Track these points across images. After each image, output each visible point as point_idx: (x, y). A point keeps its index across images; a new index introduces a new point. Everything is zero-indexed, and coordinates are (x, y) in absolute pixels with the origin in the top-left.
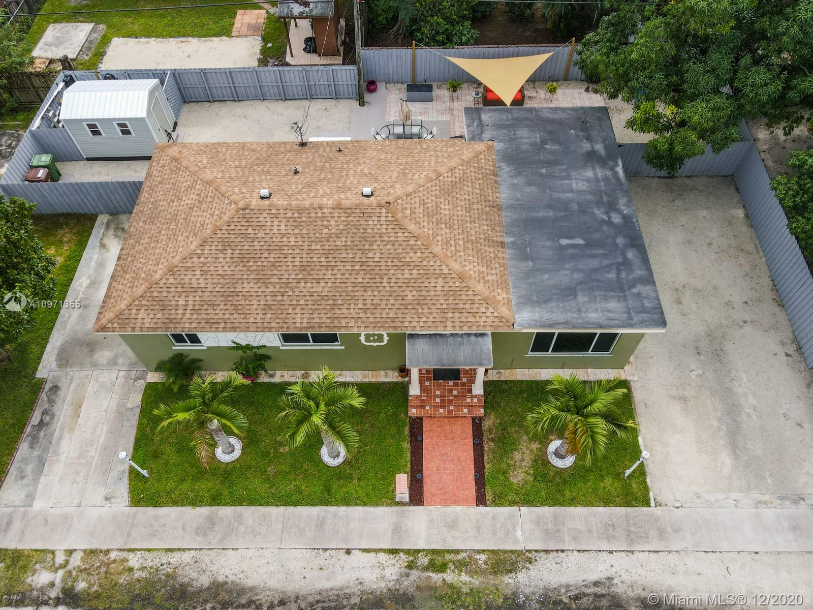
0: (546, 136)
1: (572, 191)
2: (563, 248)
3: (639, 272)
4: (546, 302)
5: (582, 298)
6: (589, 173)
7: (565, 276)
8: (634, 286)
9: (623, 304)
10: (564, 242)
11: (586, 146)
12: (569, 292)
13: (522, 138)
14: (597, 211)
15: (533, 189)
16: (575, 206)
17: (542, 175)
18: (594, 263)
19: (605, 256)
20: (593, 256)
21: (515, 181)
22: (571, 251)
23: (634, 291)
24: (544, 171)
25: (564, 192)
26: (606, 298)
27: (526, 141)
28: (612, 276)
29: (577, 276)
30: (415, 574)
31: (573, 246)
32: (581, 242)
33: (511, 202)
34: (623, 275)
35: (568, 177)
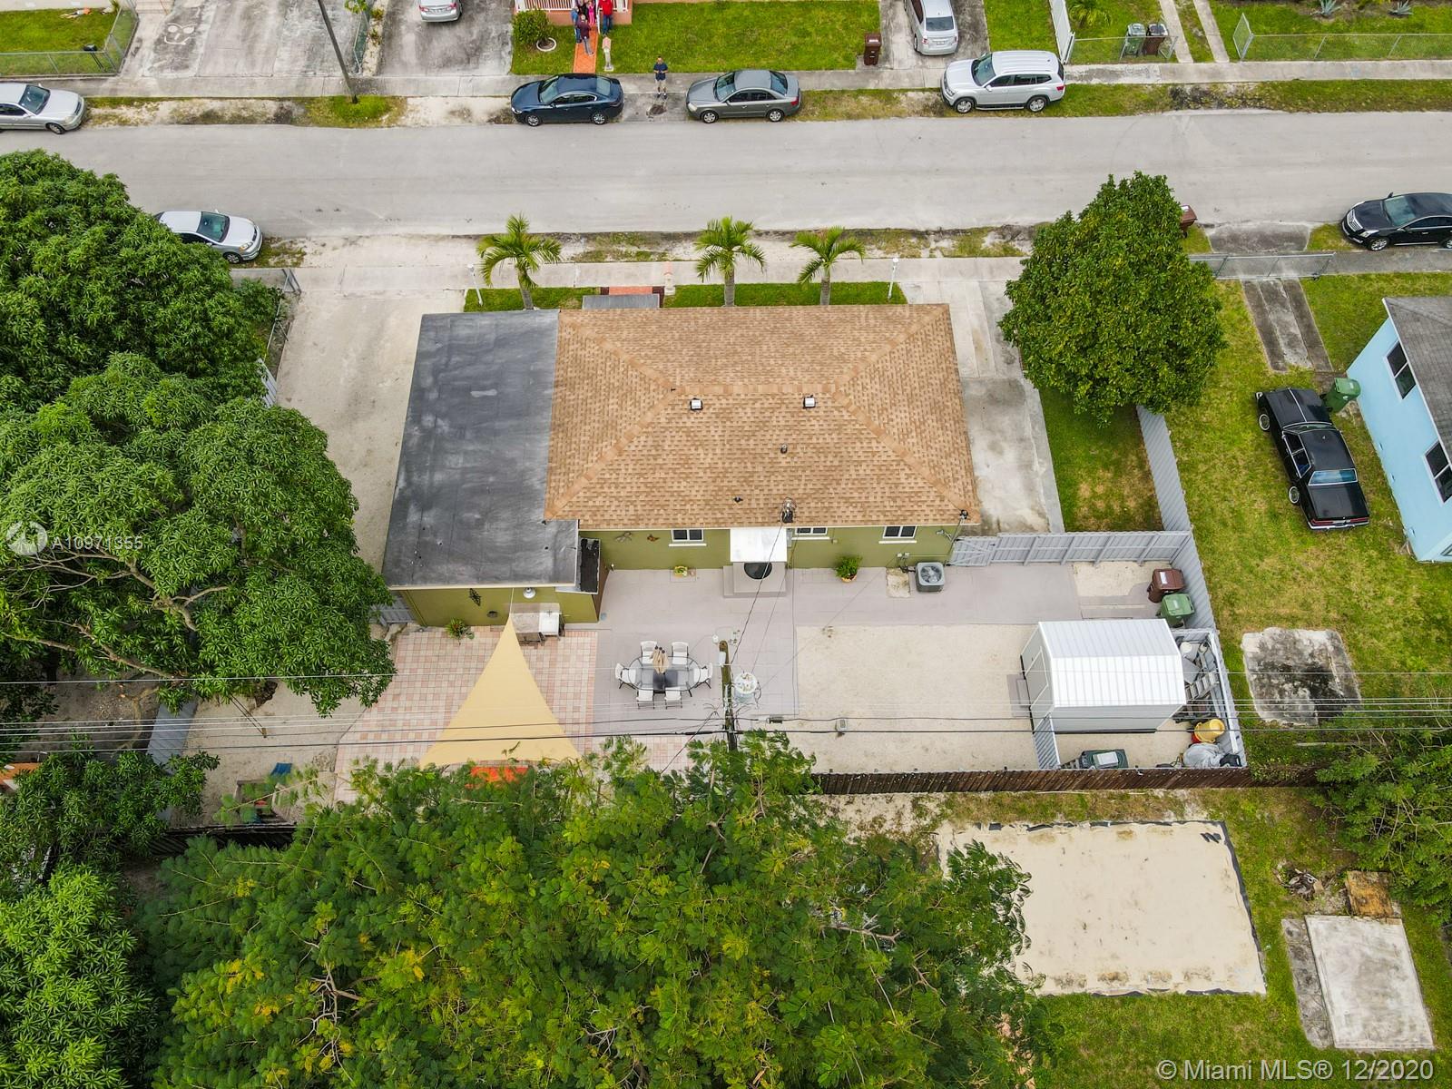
0: (474, 533)
1: (466, 453)
2: (495, 386)
3: (428, 363)
4: (526, 333)
5: (492, 337)
6: (439, 477)
7: (502, 356)
8: (439, 350)
9: (455, 334)
10: (492, 393)
11: (429, 519)
12: (501, 342)
13: (506, 530)
14: (446, 429)
15: (509, 454)
16: (468, 435)
17: (494, 473)
18: (469, 371)
19: (455, 379)
20: (468, 378)
21: (528, 464)
22: (488, 383)
23: (439, 345)
24: (491, 479)
25: (474, 452)
26: (469, 338)
27: (503, 525)
28: (455, 359)
29: (489, 358)
30: (661, 250)
31: (484, 388)
32: (475, 394)
33: (537, 437)
34: (443, 361)
35: (465, 471)
